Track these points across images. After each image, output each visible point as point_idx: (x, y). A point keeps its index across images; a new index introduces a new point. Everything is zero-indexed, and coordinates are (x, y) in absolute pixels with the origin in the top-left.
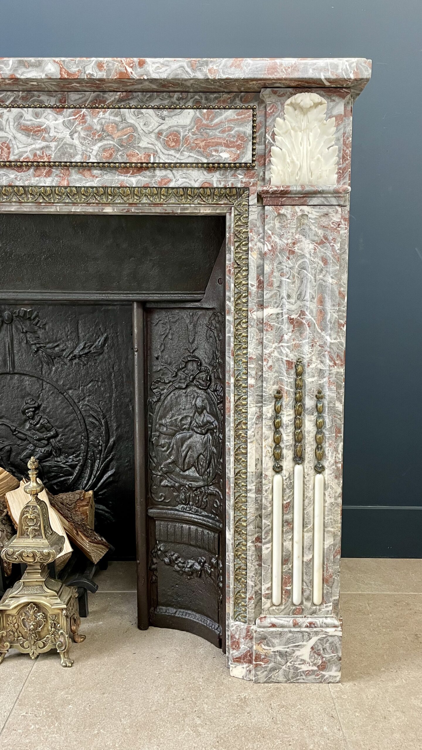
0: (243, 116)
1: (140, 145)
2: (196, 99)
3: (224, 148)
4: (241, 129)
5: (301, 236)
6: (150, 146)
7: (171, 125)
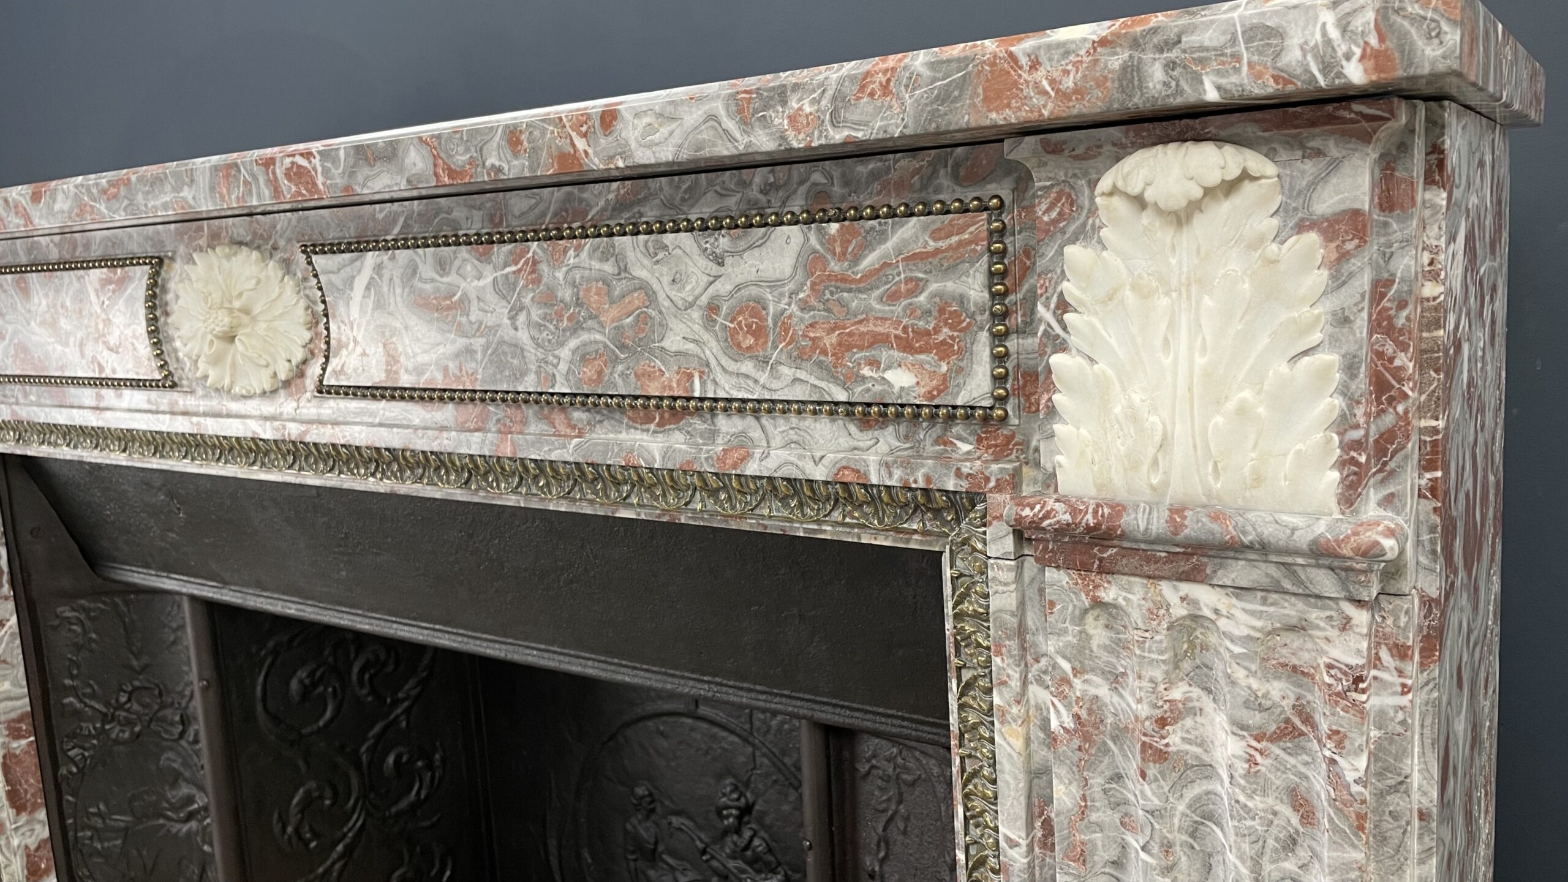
0: (954, 239)
1: (666, 344)
2: (816, 184)
3: (896, 354)
4: (950, 286)
5: (1196, 692)
6: (690, 347)
7: (740, 279)
